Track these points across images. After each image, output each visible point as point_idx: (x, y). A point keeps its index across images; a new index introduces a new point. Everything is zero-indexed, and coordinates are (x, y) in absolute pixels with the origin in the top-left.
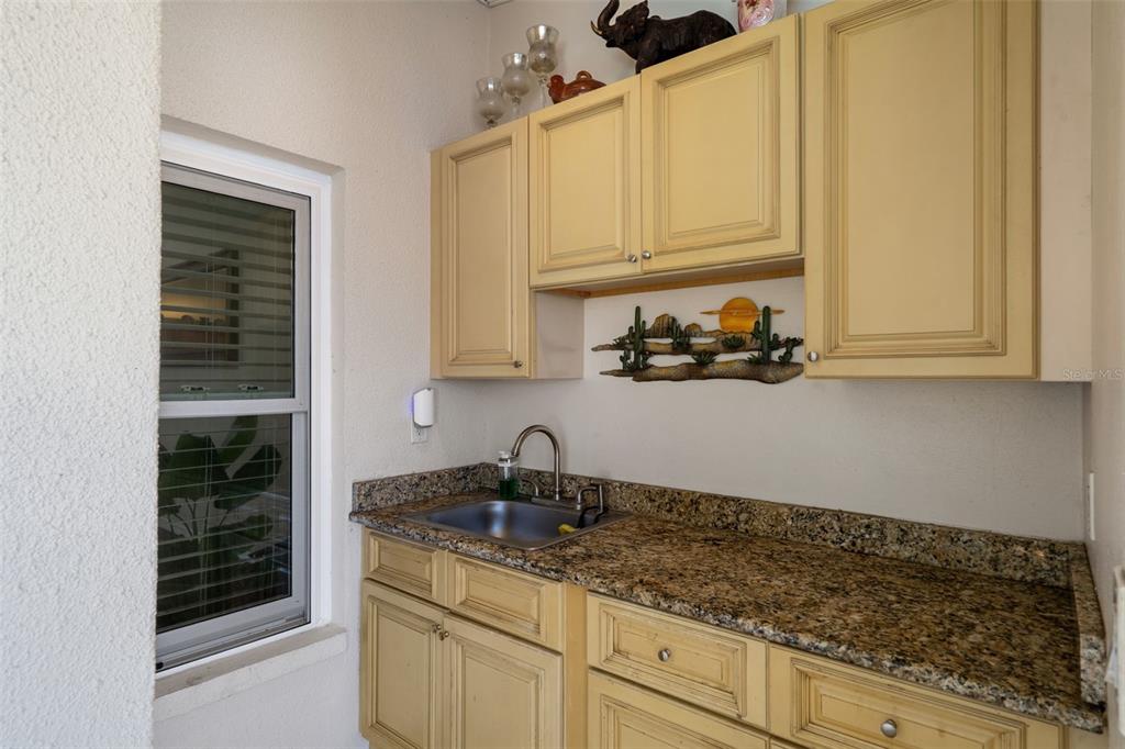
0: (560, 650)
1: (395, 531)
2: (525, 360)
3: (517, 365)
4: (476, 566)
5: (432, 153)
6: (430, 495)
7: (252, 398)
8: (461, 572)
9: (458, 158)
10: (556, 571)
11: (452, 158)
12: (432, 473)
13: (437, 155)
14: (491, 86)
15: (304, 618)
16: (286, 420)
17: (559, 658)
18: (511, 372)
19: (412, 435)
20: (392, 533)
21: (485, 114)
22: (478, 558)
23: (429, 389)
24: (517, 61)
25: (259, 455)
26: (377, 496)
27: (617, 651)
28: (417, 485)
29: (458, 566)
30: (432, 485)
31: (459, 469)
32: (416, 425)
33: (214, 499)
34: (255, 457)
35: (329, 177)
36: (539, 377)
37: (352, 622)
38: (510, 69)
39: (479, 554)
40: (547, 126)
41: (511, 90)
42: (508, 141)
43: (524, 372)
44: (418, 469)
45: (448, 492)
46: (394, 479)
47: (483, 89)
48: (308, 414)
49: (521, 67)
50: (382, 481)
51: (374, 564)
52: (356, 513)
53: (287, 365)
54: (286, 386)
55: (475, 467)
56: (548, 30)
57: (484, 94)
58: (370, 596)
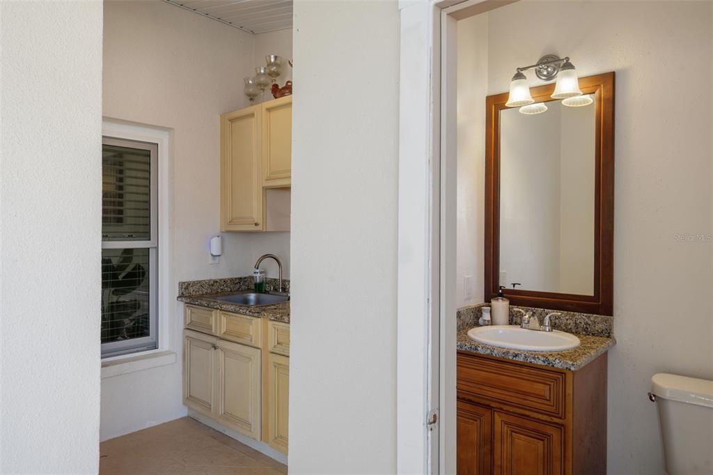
0: (260, 346)
1: (197, 303)
2: (260, 222)
3: (256, 224)
4: (229, 315)
5: (221, 116)
6: (219, 290)
7: (130, 240)
8: (224, 319)
9: (232, 120)
10: (258, 313)
11: (230, 120)
12: (220, 280)
13: (223, 116)
14: (250, 82)
15: (155, 346)
16: (146, 251)
17: (259, 350)
18: (253, 228)
19: (210, 260)
20: (195, 304)
21: (249, 95)
22: (230, 311)
23: (218, 237)
24: (262, 71)
25: (134, 269)
26: (191, 289)
27: (278, 343)
28: (213, 285)
29: (223, 317)
30: (221, 285)
31: (236, 279)
32: (212, 255)
33: (113, 289)
34: (133, 270)
35: (167, 133)
36: (268, 230)
37: (179, 349)
38: (259, 75)
39: (230, 309)
40: (269, 110)
41: (259, 84)
42: (252, 115)
43: (259, 228)
44: (214, 277)
45: (230, 290)
46: (200, 282)
47: (247, 82)
48: (157, 248)
49: (264, 74)
50: (194, 282)
51: (188, 321)
52: (181, 296)
53: (147, 225)
54: (146, 235)
55: (245, 278)
56: (276, 57)
57: (247, 85)
58: (187, 336)
